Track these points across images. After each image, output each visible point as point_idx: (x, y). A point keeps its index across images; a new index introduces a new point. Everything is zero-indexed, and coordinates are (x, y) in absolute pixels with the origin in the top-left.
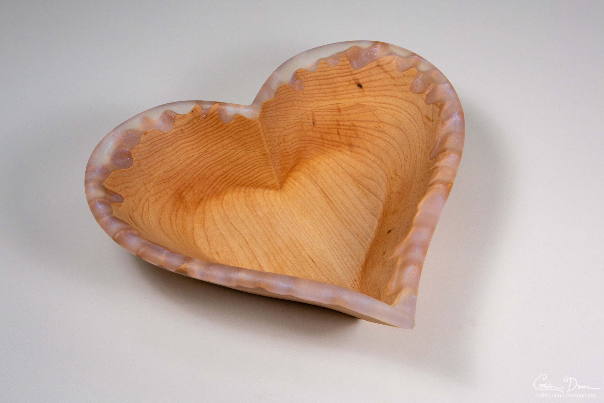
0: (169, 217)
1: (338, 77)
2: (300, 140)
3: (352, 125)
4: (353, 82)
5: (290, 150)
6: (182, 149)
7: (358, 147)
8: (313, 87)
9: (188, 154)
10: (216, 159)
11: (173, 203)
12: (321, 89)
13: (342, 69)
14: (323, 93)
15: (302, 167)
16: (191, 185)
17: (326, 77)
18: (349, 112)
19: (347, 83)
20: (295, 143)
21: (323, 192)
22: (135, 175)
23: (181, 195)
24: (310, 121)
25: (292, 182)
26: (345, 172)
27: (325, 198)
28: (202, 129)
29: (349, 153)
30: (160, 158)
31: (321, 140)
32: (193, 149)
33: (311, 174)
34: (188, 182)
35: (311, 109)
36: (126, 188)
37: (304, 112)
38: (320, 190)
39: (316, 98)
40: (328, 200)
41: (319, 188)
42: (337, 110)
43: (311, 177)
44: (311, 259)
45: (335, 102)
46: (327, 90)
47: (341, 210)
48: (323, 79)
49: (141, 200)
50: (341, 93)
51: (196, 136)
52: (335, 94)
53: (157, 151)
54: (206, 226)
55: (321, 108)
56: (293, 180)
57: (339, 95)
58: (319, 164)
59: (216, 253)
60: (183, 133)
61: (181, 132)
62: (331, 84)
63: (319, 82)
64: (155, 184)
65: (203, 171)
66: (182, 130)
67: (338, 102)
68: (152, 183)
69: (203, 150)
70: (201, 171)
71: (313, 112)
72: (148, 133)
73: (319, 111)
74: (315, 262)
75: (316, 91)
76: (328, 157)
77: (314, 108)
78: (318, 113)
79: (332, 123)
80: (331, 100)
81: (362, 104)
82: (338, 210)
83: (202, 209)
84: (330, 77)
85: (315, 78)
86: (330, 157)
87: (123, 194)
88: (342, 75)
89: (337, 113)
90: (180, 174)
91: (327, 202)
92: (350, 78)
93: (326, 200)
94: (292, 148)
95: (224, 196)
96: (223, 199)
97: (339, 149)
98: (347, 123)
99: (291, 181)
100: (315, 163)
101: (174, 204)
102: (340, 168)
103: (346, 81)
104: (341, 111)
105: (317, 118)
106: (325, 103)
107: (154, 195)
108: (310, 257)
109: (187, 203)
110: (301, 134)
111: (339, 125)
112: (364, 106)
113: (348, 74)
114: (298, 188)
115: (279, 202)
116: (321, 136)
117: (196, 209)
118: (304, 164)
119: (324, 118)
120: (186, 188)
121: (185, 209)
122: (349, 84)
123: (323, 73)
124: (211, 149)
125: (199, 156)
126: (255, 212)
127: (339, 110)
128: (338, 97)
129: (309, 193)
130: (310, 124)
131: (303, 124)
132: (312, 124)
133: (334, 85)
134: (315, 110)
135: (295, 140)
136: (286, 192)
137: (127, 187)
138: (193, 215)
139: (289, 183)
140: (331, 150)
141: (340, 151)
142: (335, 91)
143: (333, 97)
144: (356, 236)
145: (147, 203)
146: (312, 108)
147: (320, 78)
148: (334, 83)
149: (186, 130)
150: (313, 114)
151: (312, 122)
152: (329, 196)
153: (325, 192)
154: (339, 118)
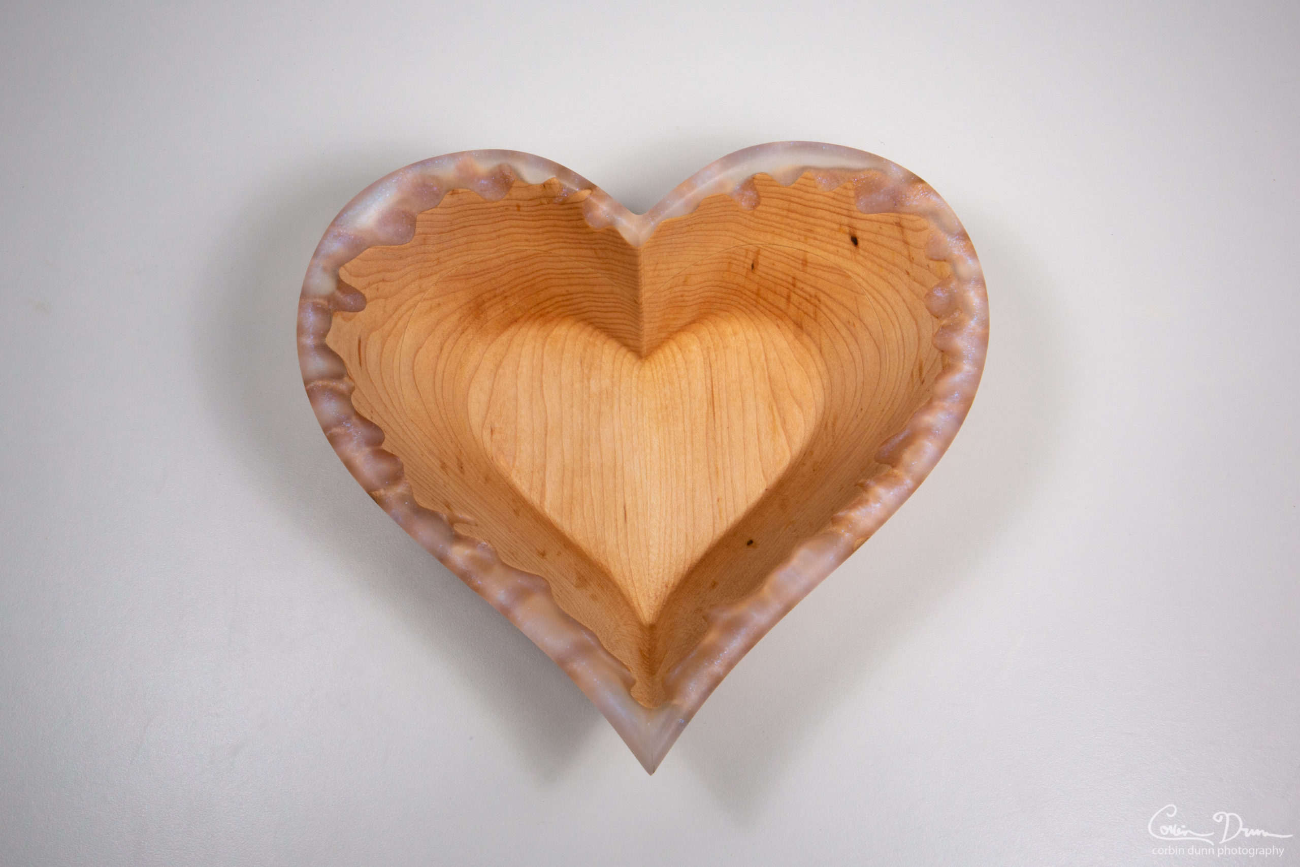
0: (441, 343)
1: (826, 210)
2: (717, 286)
3: (816, 296)
4: (847, 229)
5: (691, 298)
6: (509, 234)
7: (809, 335)
8: (774, 210)
9: (517, 246)
10: (558, 269)
11: (460, 318)
12: (787, 217)
13: (837, 200)
14: (788, 225)
15: (704, 328)
16: (505, 294)
17: (804, 202)
18: (819, 273)
19: (836, 226)
20: (706, 289)
21: (712, 391)
22: (408, 258)
23: (481, 305)
24: (747, 260)
25: (672, 351)
26: (766, 368)
27: (708, 404)
28: (552, 217)
29: (791, 337)
30: (465, 239)
31: (755, 296)
32: (527, 240)
33: (712, 347)
34: (502, 289)
35: (758, 242)
36: (380, 281)
37: (742, 243)
38: (709, 386)
39: (772, 229)
40: (711, 409)
41: (709, 381)
42: (800, 262)
43: (709, 353)
44: (625, 511)
45: (803, 247)
46: (798, 224)
47: (720, 440)
48: (797, 203)
49: (401, 306)
50: (819, 237)
51: (539, 223)
52: (809, 234)
53: (465, 227)
54: (500, 371)
55: (775, 246)
56: (675, 349)
57: (815, 239)
58: (735, 334)
59: (490, 430)
60: (519, 210)
61: (516, 208)
62: (807, 216)
63: (789, 206)
64: (440, 280)
65: (534, 279)
66: (518, 206)
67: (808, 250)
68: (435, 278)
69: (545, 248)
70: (530, 277)
71: (758, 248)
72: (458, 193)
73: (770, 250)
74: (628, 520)
75: (778, 219)
76: (755, 328)
77: (763, 243)
78: (767, 254)
79: (784, 277)
80: (797, 241)
81: (845, 272)
82: (714, 439)
83: (509, 338)
84: (811, 204)
85: (785, 197)
86: (758, 330)
87: (367, 293)
88: (832, 209)
89: (800, 266)
90: (492, 272)
91: (708, 413)
92: (845, 220)
93: (708, 410)
94: (697, 296)
95: (555, 327)
96: (552, 330)
97: (779, 322)
98: (808, 289)
99: (671, 349)
100: (729, 330)
101: (462, 320)
102: (763, 357)
103: (835, 223)
104: (807, 266)
105: (761, 260)
106: (785, 242)
107: (431, 299)
108: (625, 507)
109: (487, 322)
110: (723, 277)
111: (794, 285)
112: (849, 277)
113: (845, 212)
114: (676, 365)
115: (634, 378)
116: (759, 290)
117: (498, 335)
118: (710, 323)
119: (773, 264)
120: (495, 296)
121: (478, 331)
122: (839, 230)
123: (801, 193)
124: (557, 252)
125: (534, 254)
126: (589, 379)
127: (805, 262)
128: (812, 241)
129: (689, 383)
130: (746, 265)
131: (733, 261)
132: (750, 267)
133: (812, 220)
134: (764, 248)
135: (708, 283)
136: (653, 366)
137: (383, 280)
138: (489, 345)
139: (667, 350)
140: (765, 318)
141: (778, 326)
142: (810, 231)
143: (802, 238)
144: (716, 501)
145: (409, 313)
146: (760, 243)
147: (793, 199)
148: (813, 217)
149: (526, 209)
150: (758, 253)
151: (751, 262)
152: (715, 404)
153: (714, 393)
154: (799, 275)
